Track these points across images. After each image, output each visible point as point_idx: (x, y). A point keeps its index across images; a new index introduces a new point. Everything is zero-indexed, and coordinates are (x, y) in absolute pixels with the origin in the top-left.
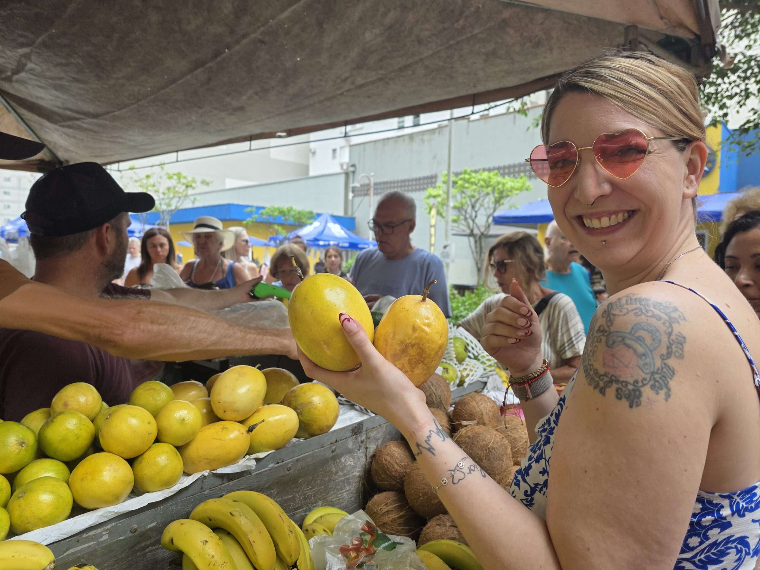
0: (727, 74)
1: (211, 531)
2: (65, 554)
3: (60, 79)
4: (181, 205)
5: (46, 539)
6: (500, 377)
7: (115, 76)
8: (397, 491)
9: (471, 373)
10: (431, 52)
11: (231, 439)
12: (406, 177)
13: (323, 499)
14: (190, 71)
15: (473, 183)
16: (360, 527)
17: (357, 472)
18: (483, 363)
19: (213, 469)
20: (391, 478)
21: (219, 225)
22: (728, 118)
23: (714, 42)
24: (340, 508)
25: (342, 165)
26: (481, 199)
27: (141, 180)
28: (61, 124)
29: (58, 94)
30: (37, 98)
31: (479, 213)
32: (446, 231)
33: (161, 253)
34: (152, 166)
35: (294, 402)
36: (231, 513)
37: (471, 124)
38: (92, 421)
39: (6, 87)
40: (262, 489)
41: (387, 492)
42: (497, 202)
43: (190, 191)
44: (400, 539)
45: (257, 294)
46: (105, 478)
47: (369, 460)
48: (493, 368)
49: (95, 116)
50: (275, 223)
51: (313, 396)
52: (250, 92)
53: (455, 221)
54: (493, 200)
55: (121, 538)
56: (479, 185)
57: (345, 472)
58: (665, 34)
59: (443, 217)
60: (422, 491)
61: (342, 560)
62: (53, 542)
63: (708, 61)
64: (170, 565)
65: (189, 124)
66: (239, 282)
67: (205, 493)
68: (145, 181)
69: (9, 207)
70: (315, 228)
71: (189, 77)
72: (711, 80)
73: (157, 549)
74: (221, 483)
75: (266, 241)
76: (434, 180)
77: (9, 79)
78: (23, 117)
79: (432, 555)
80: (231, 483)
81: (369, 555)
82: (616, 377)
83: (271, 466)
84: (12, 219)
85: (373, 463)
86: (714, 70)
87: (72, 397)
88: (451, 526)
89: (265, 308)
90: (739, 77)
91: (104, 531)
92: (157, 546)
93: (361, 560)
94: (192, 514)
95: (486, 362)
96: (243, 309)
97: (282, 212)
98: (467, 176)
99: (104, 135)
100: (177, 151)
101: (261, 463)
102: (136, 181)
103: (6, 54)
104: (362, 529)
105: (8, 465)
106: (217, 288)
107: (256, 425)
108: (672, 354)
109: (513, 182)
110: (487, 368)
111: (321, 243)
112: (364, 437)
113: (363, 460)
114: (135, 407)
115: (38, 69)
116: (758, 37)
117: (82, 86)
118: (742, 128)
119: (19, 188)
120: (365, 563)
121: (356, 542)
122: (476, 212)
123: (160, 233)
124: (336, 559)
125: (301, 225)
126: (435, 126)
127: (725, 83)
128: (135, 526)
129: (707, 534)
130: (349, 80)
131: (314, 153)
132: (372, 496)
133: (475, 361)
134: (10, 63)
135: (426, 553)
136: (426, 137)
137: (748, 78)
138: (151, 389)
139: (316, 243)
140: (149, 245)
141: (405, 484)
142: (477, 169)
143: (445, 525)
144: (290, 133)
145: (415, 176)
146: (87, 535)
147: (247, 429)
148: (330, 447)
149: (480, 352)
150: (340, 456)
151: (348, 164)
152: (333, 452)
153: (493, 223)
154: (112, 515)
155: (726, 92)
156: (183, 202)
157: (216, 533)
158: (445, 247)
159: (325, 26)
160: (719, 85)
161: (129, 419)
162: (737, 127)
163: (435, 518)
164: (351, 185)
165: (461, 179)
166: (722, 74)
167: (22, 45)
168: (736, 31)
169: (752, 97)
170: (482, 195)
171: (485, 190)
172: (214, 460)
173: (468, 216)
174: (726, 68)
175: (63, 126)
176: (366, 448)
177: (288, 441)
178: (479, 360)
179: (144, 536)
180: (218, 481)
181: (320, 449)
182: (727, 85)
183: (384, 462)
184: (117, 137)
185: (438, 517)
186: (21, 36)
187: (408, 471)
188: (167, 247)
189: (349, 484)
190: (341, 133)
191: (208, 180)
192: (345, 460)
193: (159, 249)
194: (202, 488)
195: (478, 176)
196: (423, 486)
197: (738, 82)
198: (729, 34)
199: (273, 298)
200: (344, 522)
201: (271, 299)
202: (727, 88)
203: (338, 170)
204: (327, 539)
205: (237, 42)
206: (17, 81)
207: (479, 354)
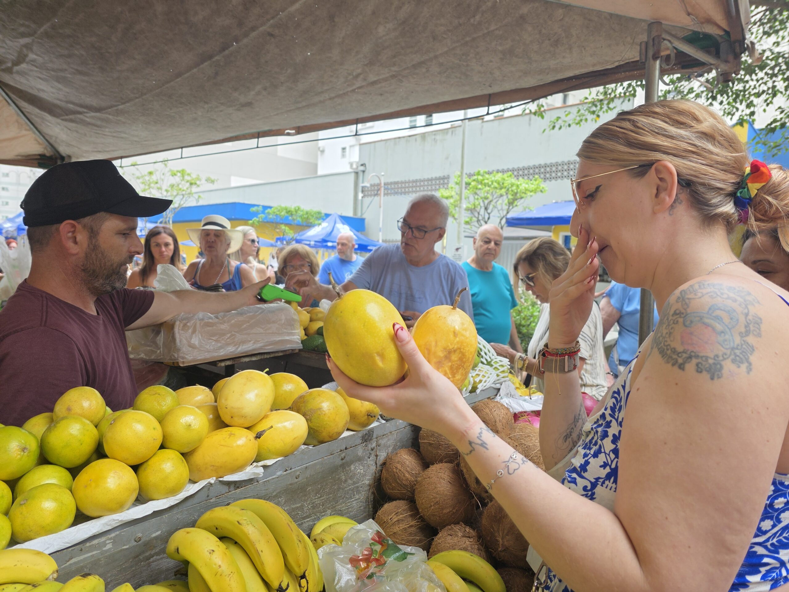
0: (755, 71)
1: (218, 540)
2: (68, 563)
3: (62, 70)
4: (184, 203)
5: (48, 548)
6: (513, 383)
7: (118, 68)
8: (407, 500)
9: (484, 380)
10: (446, 49)
11: (238, 446)
12: (417, 177)
13: (332, 508)
14: (197, 65)
15: (485, 185)
16: (371, 537)
17: (367, 480)
18: (496, 368)
19: (219, 476)
20: (402, 486)
21: (227, 223)
22: (755, 117)
23: (744, 39)
24: (349, 517)
25: (351, 165)
26: (495, 201)
27: (143, 176)
28: (63, 118)
29: (60, 86)
30: (39, 90)
31: (491, 215)
32: (459, 233)
33: (165, 253)
34: (155, 163)
35: (303, 408)
36: (238, 522)
37: (484, 124)
38: (96, 427)
39: (7, 79)
40: (269, 497)
41: (397, 501)
42: (511, 203)
43: (194, 189)
44: (411, 550)
45: (265, 297)
46: (109, 485)
47: (379, 468)
48: (507, 374)
49: (98, 110)
50: (282, 223)
51: (323, 402)
52: (258, 88)
53: (467, 223)
54: (506, 201)
55: (125, 547)
56: (492, 186)
57: (355, 480)
58: (691, 30)
59: (455, 219)
60: (433, 500)
61: (351, 571)
62: (55, 550)
63: (737, 57)
64: (175, 575)
65: (195, 119)
66: (246, 284)
67: (211, 500)
68: (147, 178)
69: (7, 203)
70: (323, 229)
71: (195, 70)
72: (739, 76)
73: (161, 559)
74: (227, 491)
75: (273, 242)
76: (446, 181)
77: (9, 71)
78: (23, 110)
79: (444, 566)
80: (238, 491)
81: (379, 565)
82: (695, 353)
83: (279, 473)
84: (11, 216)
85: (384, 471)
86: (742, 67)
87: (75, 401)
88: (463, 536)
89: (272, 311)
90: (766, 74)
91: (108, 540)
92: (162, 556)
93: (371, 571)
94: (198, 522)
95: (499, 367)
96: (250, 312)
97: (289, 212)
98: (480, 178)
99: (107, 130)
100: (182, 148)
101: (269, 470)
102: (138, 178)
103: (6, 44)
104: (373, 539)
105: (9, 472)
106: (224, 290)
107: (264, 431)
108: (750, 333)
109: (527, 183)
110: (500, 374)
111: (330, 244)
112: (374, 445)
113: (373, 468)
114: (140, 412)
115: (40, 60)
116: (786, 34)
117: (86, 78)
118: (769, 127)
119: (18, 184)
120: (375, 573)
121: (366, 553)
122: (489, 214)
123: (165, 232)
124: (345, 570)
125: (310, 226)
126: (448, 126)
127: (752, 80)
128: (140, 535)
129: (780, 517)
130: (362, 76)
131: (323, 152)
132: (382, 505)
133: (488, 367)
134: (10, 53)
135: (438, 564)
136: (438, 137)
137: (776, 75)
138: (156, 394)
139: (325, 244)
140: (153, 244)
141: (416, 492)
142: (491, 170)
143: (457, 536)
144: (300, 130)
145: (427, 176)
146: (91, 544)
147: (255, 435)
148: (339, 455)
149: (493, 357)
150: (349, 464)
151: (357, 163)
152: (342, 459)
153: (506, 225)
154: (117, 523)
155: (753, 89)
156: (186, 200)
157: (223, 542)
158: (457, 249)
159: (336, 20)
160: (747, 82)
161: (134, 424)
162: (763, 126)
163: (446, 528)
164: (361, 185)
165: (474, 180)
166: (750, 71)
167: (23, 35)
168: (764, 28)
169: (779, 95)
170: (495, 197)
171: (499, 192)
172: (221, 467)
173: (480, 218)
174: (755, 64)
175: (66, 120)
176: (377, 456)
177: (297, 448)
178: (492, 366)
179: (149, 545)
180: (225, 489)
181: (329, 457)
182: (755, 82)
183: (395, 470)
184: (120, 132)
185: (450, 527)
186: (22, 25)
187: (419, 479)
188: (172, 247)
189: (358, 492)
190: (351, 131)
191: (213, 178)
192: (355, 468)
193: (164, 249)
194: (208, 496)
195: (492, 178)
196: (434, 495)
197: (766, 78)
198: (758, 30)
199: (281, 301)
200: (353, 531)
201: (279, 302)
202: (755, 85)
203: (348, 169)
204: (336, 549)
205: (246, 35)
206: (18, 73)
207: (492, 360)
